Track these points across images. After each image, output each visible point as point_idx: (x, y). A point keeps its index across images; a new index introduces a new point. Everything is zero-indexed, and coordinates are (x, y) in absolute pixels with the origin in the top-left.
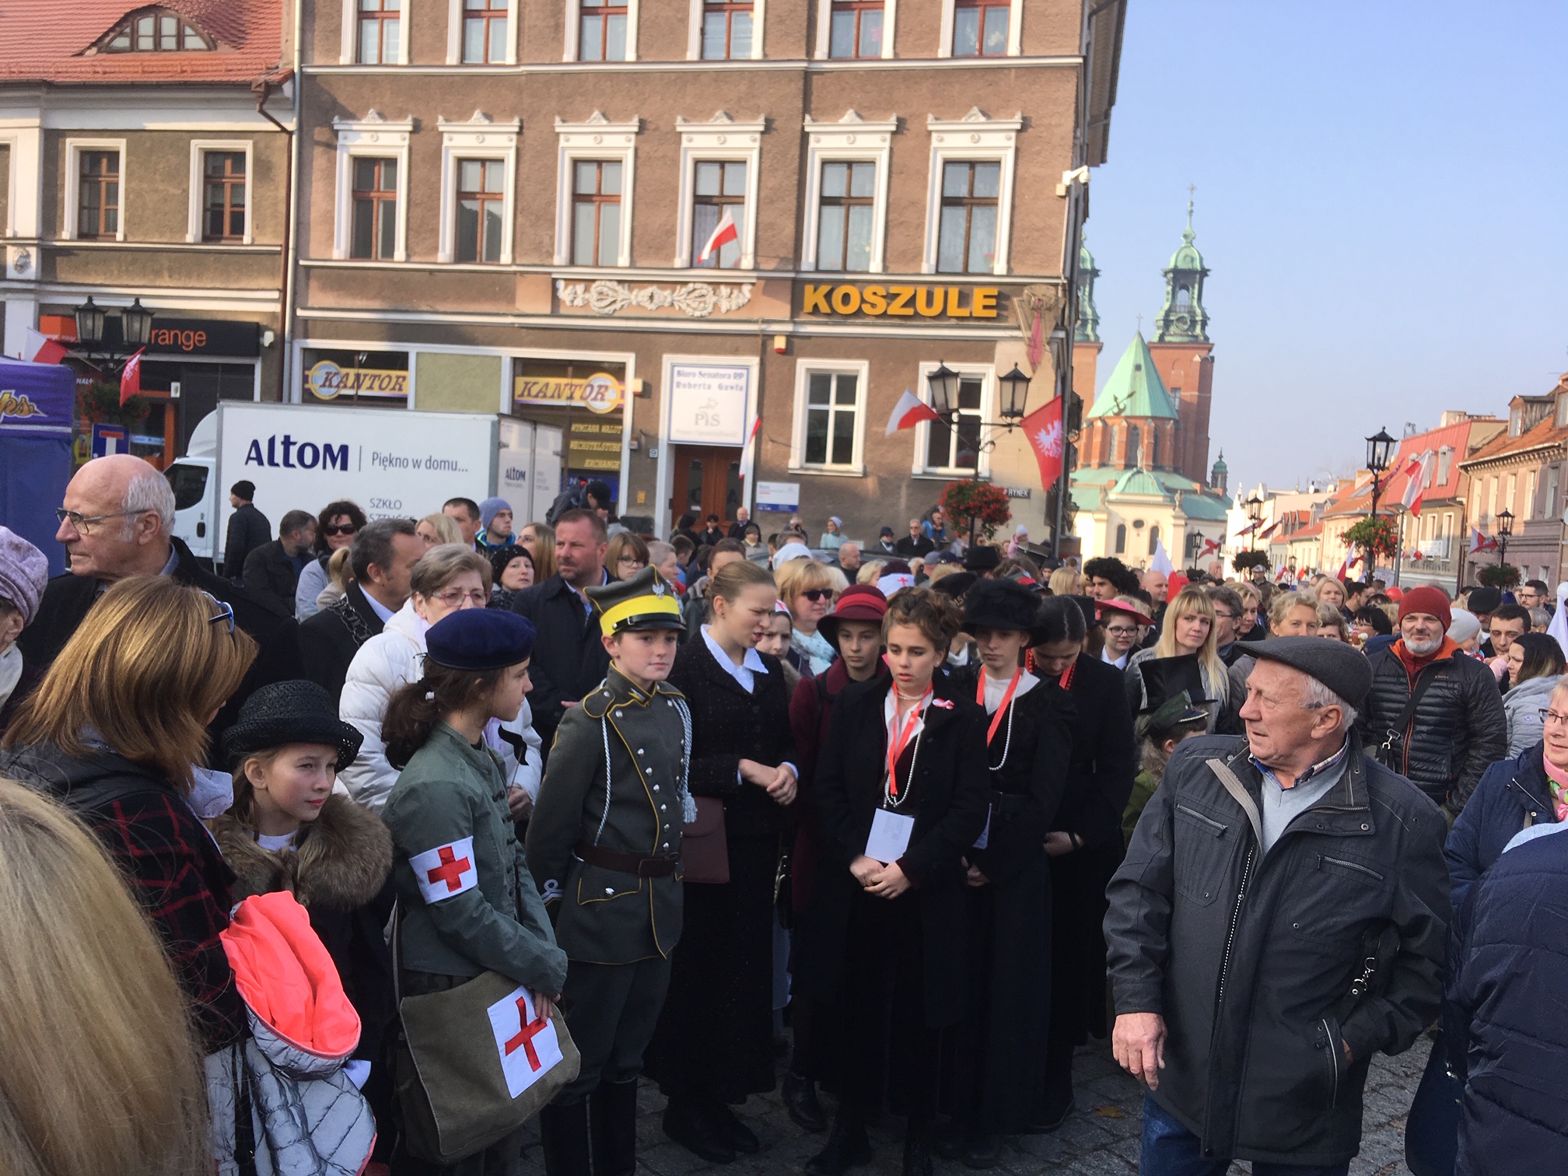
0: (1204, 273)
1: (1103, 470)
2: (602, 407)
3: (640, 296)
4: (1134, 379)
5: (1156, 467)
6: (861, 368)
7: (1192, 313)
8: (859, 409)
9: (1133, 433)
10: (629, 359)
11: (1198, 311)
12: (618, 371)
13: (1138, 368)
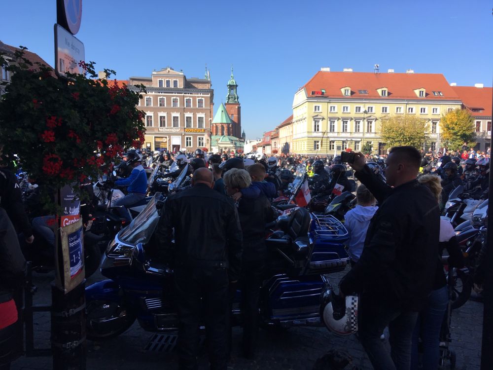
0: (237, 86)
1: (217, 136)
2: (164, 141)
3: (168, 130)
4: (222, 114)
5: (229, 135)
6: (192, 137)
8: (192, 141)
9: (223, 127)
10: (167, 136)
11: (236, 95)
12: (166, 137)
13: (222, 111)
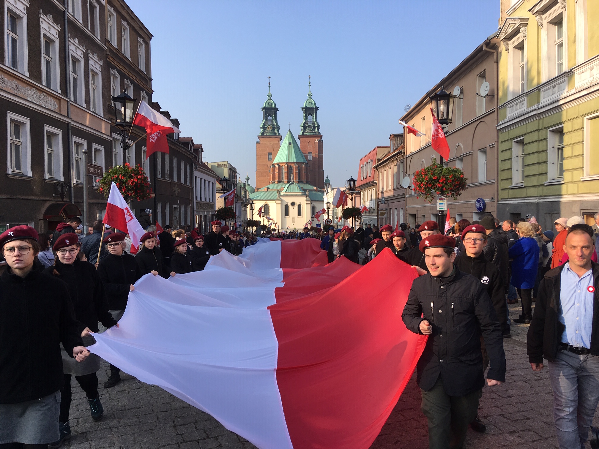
0: (317, 109)
1: (280, 184)
4: (289, 148)
5: (300, 181)
7: (313, 124)
9: (290, 169)
11: (316, 123)
13: (290, 144)
